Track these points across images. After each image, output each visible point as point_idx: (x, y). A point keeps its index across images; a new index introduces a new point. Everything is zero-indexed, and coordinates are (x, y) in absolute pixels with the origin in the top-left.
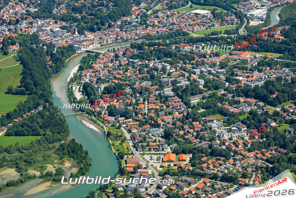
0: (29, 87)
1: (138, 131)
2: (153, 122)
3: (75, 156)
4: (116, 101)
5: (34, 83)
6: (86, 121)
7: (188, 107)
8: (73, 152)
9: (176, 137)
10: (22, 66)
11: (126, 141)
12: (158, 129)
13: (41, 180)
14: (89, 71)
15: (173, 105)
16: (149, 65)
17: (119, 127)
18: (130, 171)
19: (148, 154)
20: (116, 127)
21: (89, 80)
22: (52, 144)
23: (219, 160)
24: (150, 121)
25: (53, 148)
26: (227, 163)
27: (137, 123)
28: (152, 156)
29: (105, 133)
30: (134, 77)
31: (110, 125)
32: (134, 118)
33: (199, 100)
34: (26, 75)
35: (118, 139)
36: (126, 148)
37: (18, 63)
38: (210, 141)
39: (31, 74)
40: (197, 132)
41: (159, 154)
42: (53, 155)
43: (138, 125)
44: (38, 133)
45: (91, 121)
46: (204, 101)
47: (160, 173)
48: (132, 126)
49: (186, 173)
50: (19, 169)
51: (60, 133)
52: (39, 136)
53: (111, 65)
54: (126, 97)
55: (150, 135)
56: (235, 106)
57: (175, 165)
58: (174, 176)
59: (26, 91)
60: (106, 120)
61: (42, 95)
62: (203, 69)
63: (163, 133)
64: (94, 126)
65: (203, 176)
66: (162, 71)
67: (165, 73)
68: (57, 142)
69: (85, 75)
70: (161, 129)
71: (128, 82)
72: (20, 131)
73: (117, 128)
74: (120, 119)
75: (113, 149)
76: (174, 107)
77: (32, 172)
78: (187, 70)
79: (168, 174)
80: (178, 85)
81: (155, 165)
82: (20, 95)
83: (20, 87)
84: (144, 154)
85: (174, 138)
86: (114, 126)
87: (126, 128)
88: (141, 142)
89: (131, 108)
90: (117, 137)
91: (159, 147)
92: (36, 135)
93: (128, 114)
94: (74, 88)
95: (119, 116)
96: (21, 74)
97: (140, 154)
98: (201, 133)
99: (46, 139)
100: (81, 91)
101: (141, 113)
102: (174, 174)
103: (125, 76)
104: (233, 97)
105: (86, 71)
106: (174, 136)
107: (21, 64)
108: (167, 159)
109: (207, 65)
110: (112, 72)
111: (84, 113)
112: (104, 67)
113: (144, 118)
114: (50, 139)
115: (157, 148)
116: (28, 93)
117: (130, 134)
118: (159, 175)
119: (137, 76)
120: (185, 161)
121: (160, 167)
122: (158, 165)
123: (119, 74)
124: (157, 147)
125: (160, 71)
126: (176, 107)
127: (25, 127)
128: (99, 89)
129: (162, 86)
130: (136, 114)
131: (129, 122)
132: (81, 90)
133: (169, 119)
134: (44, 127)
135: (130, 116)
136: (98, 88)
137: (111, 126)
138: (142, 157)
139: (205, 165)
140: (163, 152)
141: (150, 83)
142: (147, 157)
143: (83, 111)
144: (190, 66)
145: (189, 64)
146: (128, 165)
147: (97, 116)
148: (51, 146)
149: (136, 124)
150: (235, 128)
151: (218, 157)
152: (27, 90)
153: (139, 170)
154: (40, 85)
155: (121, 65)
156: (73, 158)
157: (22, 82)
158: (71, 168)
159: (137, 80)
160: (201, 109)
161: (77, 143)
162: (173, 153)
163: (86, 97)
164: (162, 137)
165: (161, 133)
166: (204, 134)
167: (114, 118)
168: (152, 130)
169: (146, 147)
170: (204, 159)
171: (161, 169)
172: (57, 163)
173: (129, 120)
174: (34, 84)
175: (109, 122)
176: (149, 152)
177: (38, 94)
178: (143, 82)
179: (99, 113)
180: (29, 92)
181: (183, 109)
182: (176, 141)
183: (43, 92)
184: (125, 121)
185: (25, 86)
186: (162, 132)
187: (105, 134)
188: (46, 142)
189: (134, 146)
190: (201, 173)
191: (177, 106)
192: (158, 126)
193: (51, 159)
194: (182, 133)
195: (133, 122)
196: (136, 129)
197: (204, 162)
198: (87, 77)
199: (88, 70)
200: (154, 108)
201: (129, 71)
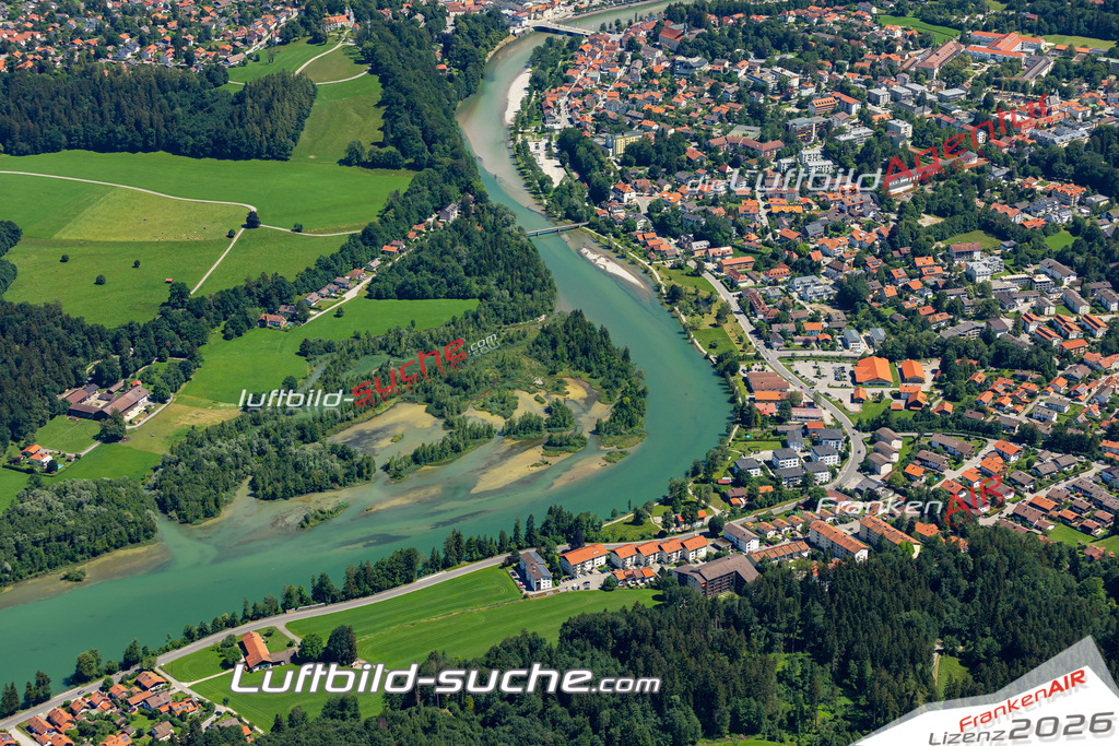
0: (411, 145)
1: (756, 283)
2: (795, 256)
3: (593, 365)
4: (667, 187)
5: (424, 132)
6: (593, 251)
7: (886, 209)
8: (585, 352)
9: (874, 304)
10: (376, 78)
11: (729, 317)
12: (814, 278)
13: (509, 442)
14: (561, 91)
15: (843, 203)
16: (737, 73)
17: (696, 270)
18: (767, 413)
19: (806, 359)
20: (686, 270)
21: (571, 120)
22: (514, 324)
23: (1024, 379)
24: (787, 252)
25: (519, 339)
26: (1049, 389)
27: (749, 258)
28: (821, 364)
29: (658, 291)
30: (700, 110)
31: (669, 265)
32: (735, 243)
33: (911, 186)
34: (398, 110)
35: (703, 309)
36: (734, 340)
37: (363, 71)
38: (979, 317)
39: (411, 106)
40: (934, 288)
41: (839, 359)
42: (525, 361)
43: (752, 265)
44: (466, 292)
45: (607, 252)
46: (928, 189)
47: (860, 422)
48: (735, 267)
49: (937, 423)
50: (437, 408)
51: (529, 291)
52: (468, 298)
53: (620, 72)
54: (693, 174)
55: (795, 295)
56: (1025, 204)
57: (897, 396)
58: (903, 431)
59: (401, 158)
60: (652, 249)
61: (453, 170)
62: (897, 88)
63: (832, 291)
64: (622, 266)
65: (990, 431)
66: (778, 94)
67: (787, 98)
68: (525, 320)
69: (554, 104)
70: (823, 279)
71: (687, 127)
72: (411, 284)
73: (693, 275)
74: (695, 245)
75: (696, 341)
76: (845, 208)
77: (476, 416)
78: (852, 91)
79: (885, 426)
80: (842, 138)
81: (836, 394)
82: (384, 170)
83: (381, 145)
84: (792, 359)
85: (872, 309)
86: (680, 267)
87: (716, 273)
88: (777, 320)
89: (719, 211)
90: (697, 302)
91: (832, 334)
92: (458, 297)
93: (719, 230)
94: (532, 146)
95: (691, 235)
96: (379, 105)
97: (780, 358)
98: (948, 291)
99: (495, 310)
100: (557, 156)
101: (752, 226)
102: (903, 426)
103: (673, 108)
104: (1009, 176)
105: (553, 91)
106: (869, 300)
107: (371, 72)
108: (869, 377)
109: (906, 76)
110: (631, 96)
111: (580, 225)
112: (603, 79)
113: (766, 244)
114: (505, 309)
115: (827, 341)
116: (407, 162)
117: (735, 294)
118: (856, 428)
119: (705, 106)
120: (921, 381)
121: (853, 401)
122: (844, 395)
123: (654, 102)
124: (828, 337)
125: (773, 94)
126: (849, 208)
127: (424, 272)
128: (611, 150)
129: (792, 142)
130: (741, 231)
131: (723, 256)
132: (555, 150)
133: (839, 246)
134: (477, 269)
135: (726, 238)
136: (605, 146)
137: (672, 268)
138: (789, 367)
139: (987, 398)
140: (847, 353)
141: (754, 132)
142: (806, 369)
143: (578, 220)
144: (856, 77)
145: (850, 71)
146: (757, 395)
147: (622, 235)
148: (512, 330)
149: (746, 263)
150: (1043, 278)
151: (1018, 372)
152: (405, 154)
153: (795, 412)
154: (443, 138)
155: (651, 74)
156: (589, 370)
157: (389, 130)
158: (589, 402)
159: (713, 122)
160: (925, 213)
161: (590, 324)
162: (879, 355)
163: (574, 174)
164: (830, 303)
165: (826, 291)
166: (958, 296)
167: (674, 241)
168: (797, 281)
169: (795, 338)
170: (980, 376)
171: (856, 408)
172: (543, 387)
173: (723, 249)
174: (423, 137)
175: (664, 256)
176: (807, 353)
177: (439, 166)
178: (732, 128)
179: (629, 227)
180: (411, 160)
181: (872, 214)
182: (880, 318)
183: (455, 161)
184: (711, 251)
185: (397, 142)
186: (829, 289)
187: (662, 294)
188: (496, 319)
189: (757, 333)
190: (983, 422)
191: (854, 207)
192: (814, 268)
193: (524, 373)
194: (890, 291)
195: (734, 255)
196: (750, 277)
197: (982, 388)
198: (559, 110)
199: (558, 88)
200: (787, 211)
201: (680, 92)
